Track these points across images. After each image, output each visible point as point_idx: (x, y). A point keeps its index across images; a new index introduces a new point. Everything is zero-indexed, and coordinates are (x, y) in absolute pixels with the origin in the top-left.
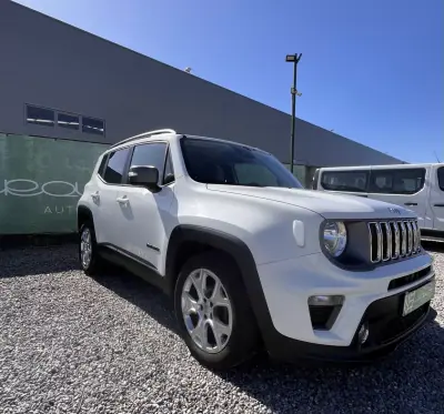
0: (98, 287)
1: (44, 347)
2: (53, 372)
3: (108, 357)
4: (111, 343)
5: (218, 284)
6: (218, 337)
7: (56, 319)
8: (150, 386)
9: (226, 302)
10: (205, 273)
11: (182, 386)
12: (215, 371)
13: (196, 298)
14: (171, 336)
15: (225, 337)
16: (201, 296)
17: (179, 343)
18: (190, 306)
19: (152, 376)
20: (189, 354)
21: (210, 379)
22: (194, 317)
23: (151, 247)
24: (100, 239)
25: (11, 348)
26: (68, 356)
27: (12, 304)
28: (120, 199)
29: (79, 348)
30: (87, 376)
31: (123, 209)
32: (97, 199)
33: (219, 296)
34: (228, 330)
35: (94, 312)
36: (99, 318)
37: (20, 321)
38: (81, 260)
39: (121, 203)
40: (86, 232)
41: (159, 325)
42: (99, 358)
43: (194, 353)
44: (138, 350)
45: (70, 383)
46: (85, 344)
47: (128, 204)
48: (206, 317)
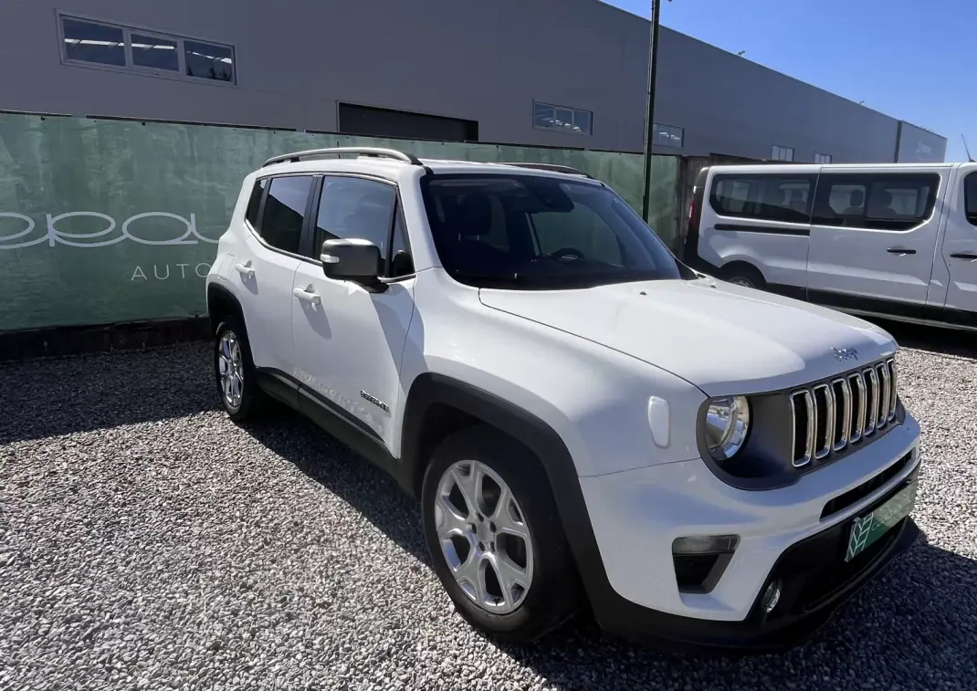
0: (262, 453)
1: (187, 594)
2: (216, 647)
3: (306, 616)
4: (306, 585)
5: (506, 494)
6: (505, 587)
7: (196, 531)
8: (389, 675)
9: (520, 529)
10: (479, 469)
11: (444, 675)
12: (501, 645)
13: (464, 511)
14: (416, 569)
15: (519, 589)
16: (473, 509)
17: (432, 584)
18: (451, 524)
19: (389, 653)
20: (452, 607)
21: (494, 661)
22: (461, 546)
23: (371, 399)
24: (260, 360)
25: (129, 595)
26: (235, 613)
27: (109, 498)
28: (300, 290)
29: (251, 595)
30: (275, 654)
31: (308, 312)
32: (249, 280)
33: (509, 515)
34: (526, 577)
35: (264, 512)
36: (276, 529)
37: (131, 535)
38: (222, 394)
39: (303, 301)
40: (229, 339)
41: (390, 542)
42: (290, 617)
43: (461, 608)
44: (359, 600)
45: (248, 669)
46: (260, 585)
47: (319, 304)
48: (482, 548)
